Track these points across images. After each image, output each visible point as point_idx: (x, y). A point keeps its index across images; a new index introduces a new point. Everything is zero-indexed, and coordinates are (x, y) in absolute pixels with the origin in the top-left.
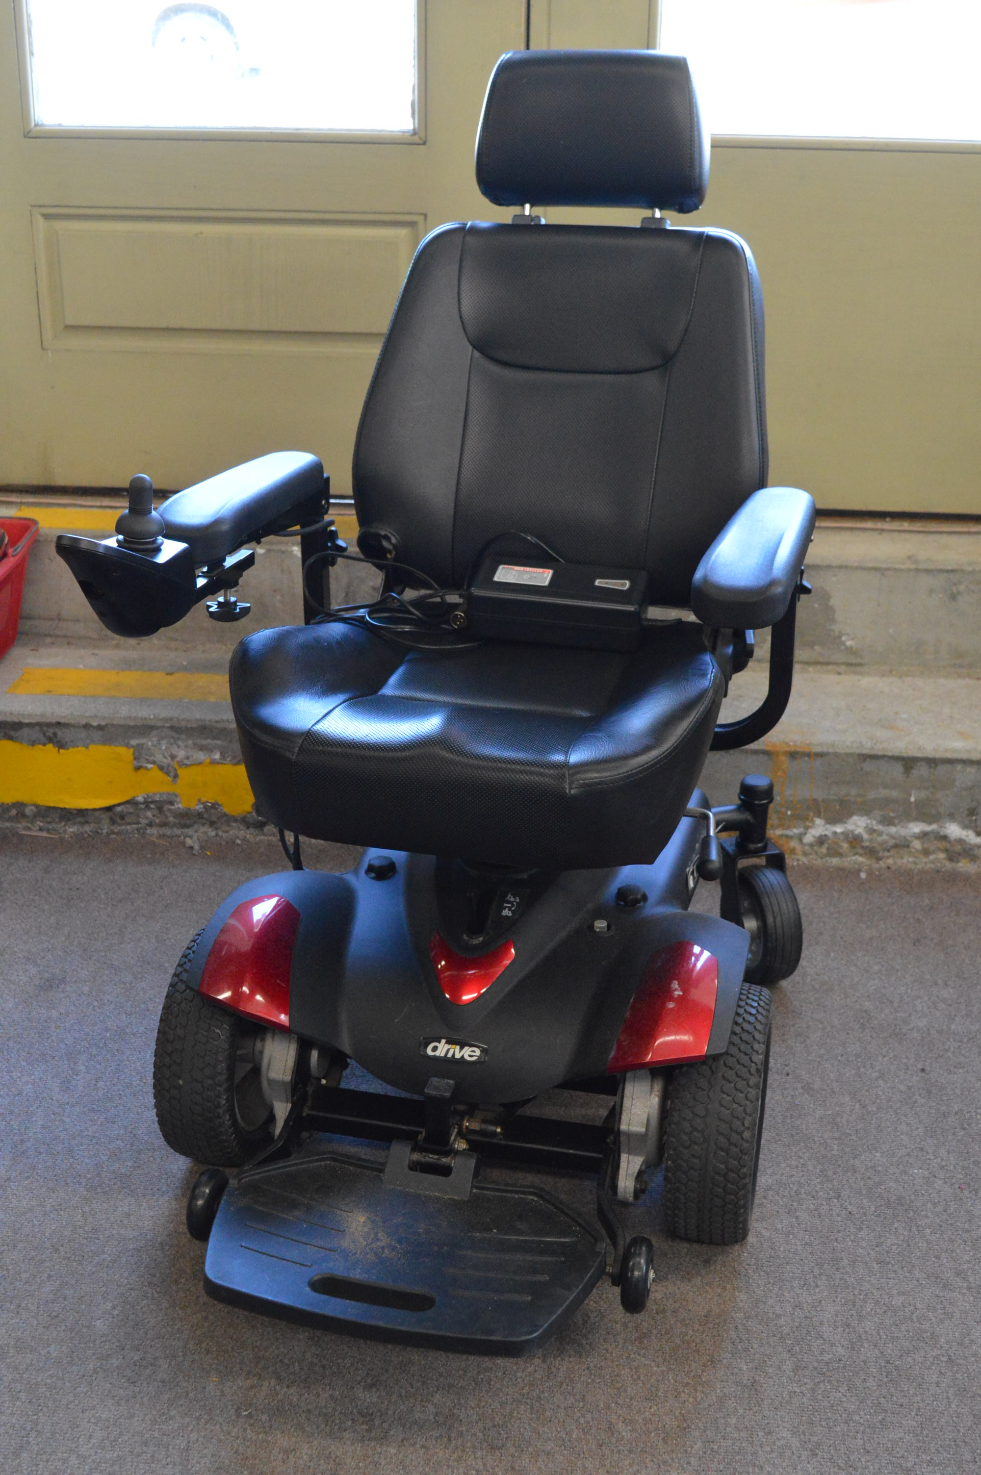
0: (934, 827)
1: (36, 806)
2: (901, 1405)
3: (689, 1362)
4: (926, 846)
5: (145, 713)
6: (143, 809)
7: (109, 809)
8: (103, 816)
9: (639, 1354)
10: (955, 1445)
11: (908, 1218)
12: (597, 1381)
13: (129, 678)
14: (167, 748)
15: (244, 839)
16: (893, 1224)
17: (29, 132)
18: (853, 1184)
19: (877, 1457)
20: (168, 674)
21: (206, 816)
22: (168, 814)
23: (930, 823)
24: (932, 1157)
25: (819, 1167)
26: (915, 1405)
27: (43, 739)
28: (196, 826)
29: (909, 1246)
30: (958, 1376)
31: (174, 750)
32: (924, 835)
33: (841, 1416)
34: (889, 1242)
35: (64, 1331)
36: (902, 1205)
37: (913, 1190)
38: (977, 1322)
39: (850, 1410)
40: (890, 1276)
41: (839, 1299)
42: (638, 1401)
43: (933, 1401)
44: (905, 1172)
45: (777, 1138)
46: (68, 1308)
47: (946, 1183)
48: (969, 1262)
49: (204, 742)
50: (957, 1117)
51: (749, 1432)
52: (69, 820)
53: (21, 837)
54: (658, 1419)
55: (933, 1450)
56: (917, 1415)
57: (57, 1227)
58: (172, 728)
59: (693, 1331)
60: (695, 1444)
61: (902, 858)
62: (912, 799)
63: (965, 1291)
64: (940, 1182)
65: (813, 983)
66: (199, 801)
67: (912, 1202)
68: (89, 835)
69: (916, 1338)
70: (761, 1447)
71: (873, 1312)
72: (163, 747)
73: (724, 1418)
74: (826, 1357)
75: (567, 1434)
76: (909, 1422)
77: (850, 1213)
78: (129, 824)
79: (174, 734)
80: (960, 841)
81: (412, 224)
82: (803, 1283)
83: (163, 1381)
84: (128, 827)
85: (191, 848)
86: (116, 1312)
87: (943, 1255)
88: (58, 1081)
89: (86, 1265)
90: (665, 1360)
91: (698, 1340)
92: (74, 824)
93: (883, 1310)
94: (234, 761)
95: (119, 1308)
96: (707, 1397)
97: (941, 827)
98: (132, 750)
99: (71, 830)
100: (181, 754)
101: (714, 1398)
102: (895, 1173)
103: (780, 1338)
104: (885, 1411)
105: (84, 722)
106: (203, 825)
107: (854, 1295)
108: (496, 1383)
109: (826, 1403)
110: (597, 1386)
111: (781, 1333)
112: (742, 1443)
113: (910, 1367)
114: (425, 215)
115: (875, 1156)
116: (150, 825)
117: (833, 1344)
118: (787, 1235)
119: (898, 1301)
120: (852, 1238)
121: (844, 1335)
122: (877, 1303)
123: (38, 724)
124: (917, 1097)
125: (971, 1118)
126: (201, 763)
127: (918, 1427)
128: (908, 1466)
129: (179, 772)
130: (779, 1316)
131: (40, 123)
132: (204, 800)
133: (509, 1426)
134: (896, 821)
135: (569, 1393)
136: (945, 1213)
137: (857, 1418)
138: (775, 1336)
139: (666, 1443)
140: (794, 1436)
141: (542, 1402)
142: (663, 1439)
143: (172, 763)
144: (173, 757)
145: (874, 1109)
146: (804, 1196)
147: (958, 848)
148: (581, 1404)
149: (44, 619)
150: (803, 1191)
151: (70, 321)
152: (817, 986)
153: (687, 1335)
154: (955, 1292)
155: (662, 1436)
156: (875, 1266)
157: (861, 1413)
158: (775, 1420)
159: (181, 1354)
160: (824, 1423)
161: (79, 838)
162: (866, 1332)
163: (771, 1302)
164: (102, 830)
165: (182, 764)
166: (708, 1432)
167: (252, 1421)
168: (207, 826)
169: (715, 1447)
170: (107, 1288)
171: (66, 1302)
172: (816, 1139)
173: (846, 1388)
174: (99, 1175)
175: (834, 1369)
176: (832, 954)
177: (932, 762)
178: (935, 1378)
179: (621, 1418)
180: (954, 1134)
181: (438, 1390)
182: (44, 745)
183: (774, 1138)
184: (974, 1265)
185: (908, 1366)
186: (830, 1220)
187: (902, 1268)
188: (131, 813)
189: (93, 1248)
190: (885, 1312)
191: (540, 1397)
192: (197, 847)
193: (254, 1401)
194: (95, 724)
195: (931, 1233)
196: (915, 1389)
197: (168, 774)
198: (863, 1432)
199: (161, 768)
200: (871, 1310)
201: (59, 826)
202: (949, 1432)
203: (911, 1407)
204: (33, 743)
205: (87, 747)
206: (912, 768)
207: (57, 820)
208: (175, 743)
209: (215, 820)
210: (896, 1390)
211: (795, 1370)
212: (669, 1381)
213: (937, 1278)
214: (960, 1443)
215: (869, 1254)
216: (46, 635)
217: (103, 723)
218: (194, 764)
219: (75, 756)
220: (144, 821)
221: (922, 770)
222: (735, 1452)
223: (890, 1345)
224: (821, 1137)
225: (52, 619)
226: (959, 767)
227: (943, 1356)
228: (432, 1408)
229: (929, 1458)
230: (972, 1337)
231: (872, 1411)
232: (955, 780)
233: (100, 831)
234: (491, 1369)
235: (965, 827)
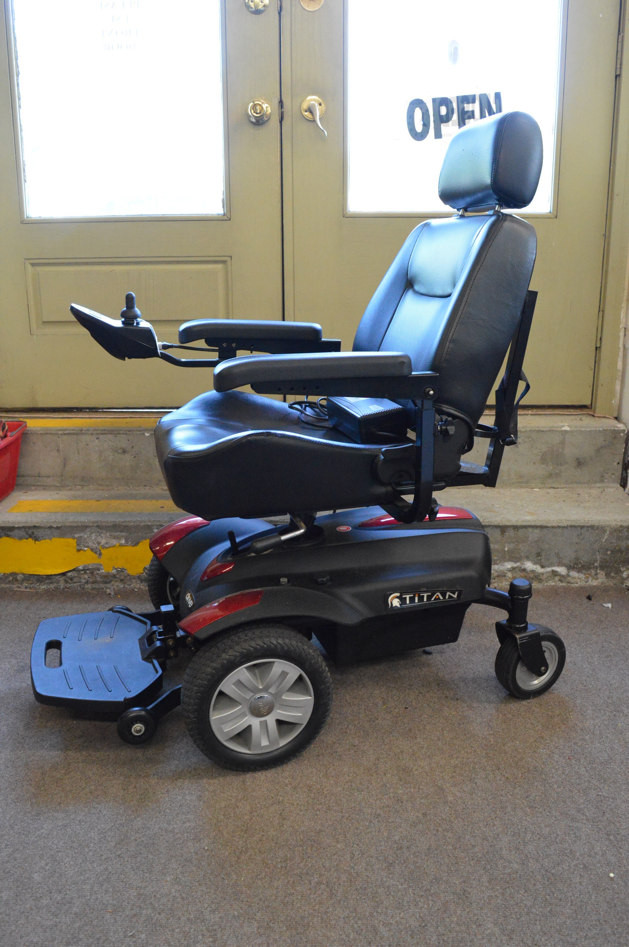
0: (518, 564)
1: (23, 574)
2: (561, 900)
3: (421, 881)
4: (514, 575)
5: (83, 519)
6: (83, 574)
7: (64, 574)
8: (61, 579)
9: (389, 878)
10: (600, 924)
11: (542, 779)
12: (363, 898)
13: (75, 503)
14: (95, 539)
15: (140, 589)
16: (533, 783)
17: (23, 221)
18: (506, 761)
19: (551, 936)
20: (97, 501)
21: (118, 576)
22: (97, 576)
23: (516, 562)
24: (549, 742)
25: (484, 752)
26: (569, 898)
27: (27, 536)
28: (113, 583)
29: (546, 796)
30: (592, 877)
31: (99, 539)
32: (513, 569)
33: (524, 910)
34: (534, 794)
35: (13, 882)
36: (537, 771)
37: (542, 762)
38: (597, 841)
39: (529, 905)
40: (538, 815)
41: (509, 832)
42: (391, 910)
43: (580, 895)
44: (536, 752)
45: (457, 737)
46: (16, 866)
47: (560, 756)
48: (584, 803)
49: (116, 534)
50: (559, 717)
51: (466, 926)
52: (42, 582)
53: (15, 592)
54: (405, 922)
55: (586, 929)
56: (571, 905)
57: (14, 813)
58: (98, 526)
59: (422, 860)
60: (432, 937)
61: (502, 582)
62: (506, 549)
63: (585, 822)
64: (557, 756)
65: (464, 649)
66: (114, 567)
67: (543, 769)
68: (53, 590)
69: (561, 854)
70: (476, 936)
71: (532, 840)
72: (93, 538)
73: (448, 917)
74: (508, 871)
75: (346, 936)
76: (568, 910)
77: (507, 778)
78: (75, 583)
79: (99, 530)
80: (533, 571)
81: (224, 262)
82: (486, 824)
83: (76, 914)
84: (75, 584)
85: (110, 594)
86: (48, 868)
87: (568, 800)
88: (23, 724)
89: (31, 837)
90: (405, 880)
91: (425, 866)
92: (44, 584)
93: (538, 838)
94: (133, 544)
95: (50, 865)
96: (435, 904)
97: (522, 564)
98: (76, 540)
99: (43, 587)
100: (103, 541)
101: (440, 904)
102: (530, 753)
103: (477, 861)
104: (551, 904)
105: (49, 526)
106: (116, 581)
107: (518, 829)
108: (297, 903)
109: (512, 902)
110: (364, 901)
111: (477, 857)
112: (463, 934)
113: (561, 873)
114: (231, 257)
115: (516, 743)
116: (87, 583)
117: (510, 862)
118: (472, 795)
119: (546, 831)
120: (511, 793)
121: (517, 855)
122: (533, 833)
123: (23, 527)
124: (534, 708)
125: (567, 718)
126: (114, 546)
127: (574, 913)
128: (573, 941)
129: (103, 551)
130: (474, 846)
131: (29, 216)
132: (116, 567)
133: (307, 932)
134: (498, 562)
135: (346, 907)
136: (563, 775)
137: (534, 911)
138: (473, 859)
139: (413, 938)
140: (496, 926)
141: (328, 915)
142: (411, 935)
143: (98, 547)
144: (99, 543)
145: (511, 716)
146: (478, 770)
147: (532, 575)
148: (354, 914)
149: (31, 476)
150: (477, 767)
151: (45, 320)
152: (467, 651)
153: (418, 863)
154: (579, 823)
155: (410, 933)
156: (529, 810)
157: (536, 907)
158: (482, 916)
159: (89, 894)
160: (514, 916)
161: (47, 591)
162: (530, 853)
163: (468, 837)
164: (60, 586)
165: (103, 547)
166: (439, 928)
167: (134, 940)
168: (118, 582)
169: (445, 938)
170: (43, 851)
171: (15, 862)
172: (480, 735)
173: (524, 891)
174: (43, 779)
175: (514, 879)
176: (473, 633)
177: (516, 528)
178: (578, 880)
179: (381, 922)
180: (559, 728)
181: (259, 910)
182: (27, 539)
183: (455, 736)
184: (587, 805)
185: (560, 873)
186: (496, 783)
187: (545, 810)
188: (76, 577)
189: (35, 826)
190: (539, 838)
191: (326, 911)
192: (112, 593)
193: (136, 925)
194: (55, 526)
195: (558, 786)
196: (567, 887)
197: (96, 553)
198: (540, 920)
199: (92, 550)
200: (531, 838)
201: (36, 585)
202: (594, 915)
203: (567, 900)
204: (21, 538)
205: (51, 540)
206: (505, 532)
207: (35, 582)
208: (99, 535)
209: (123, 578)
210: (555, 889)
211: (490, 882)
212: (410, 894)
213: (566, 815)
214: (603, 922)
215: (523, 802)
216: (32, 486)
217: (59, 526)
218: (111, 547)
219: (44, 544)
220: (83, 581)
221: (510, 533)
222: (459, 941)
223: (546, 860)
224: (483, 734)
225: (35, 477)
226: (530, 530)
227: (580, 864)
228: (256, 924)
229: (585, 934)
230: (596, 851)
231: (543, 905)
232: (528, 537)
233: (59, 587)
234: (293, 893)
235: (535, 563)
